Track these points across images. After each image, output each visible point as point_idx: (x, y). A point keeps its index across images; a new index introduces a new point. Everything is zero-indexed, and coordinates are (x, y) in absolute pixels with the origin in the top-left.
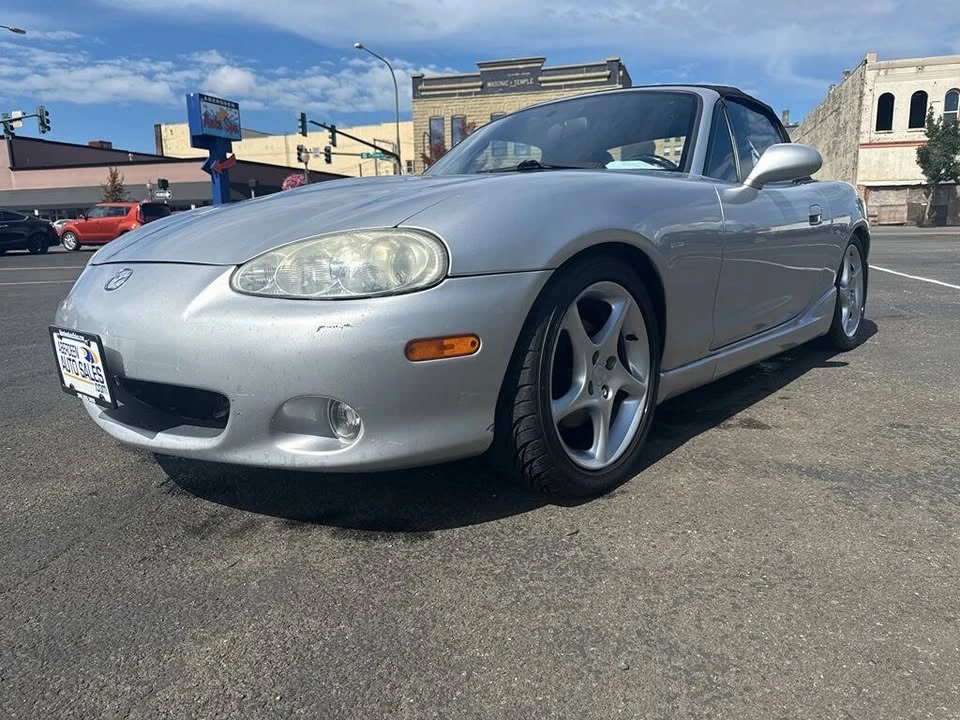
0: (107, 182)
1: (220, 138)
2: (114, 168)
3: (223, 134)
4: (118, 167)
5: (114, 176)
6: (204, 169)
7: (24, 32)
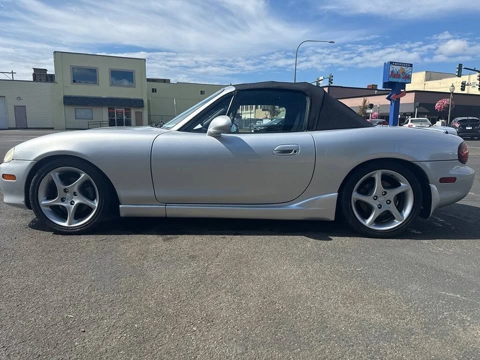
0: (361, 105)
1: (398, 83)
2: (365, 98)
3: (400, 80)
4: (367, 98)
5: (365, 102)
6: (387, 98)
7: (334, 42)
